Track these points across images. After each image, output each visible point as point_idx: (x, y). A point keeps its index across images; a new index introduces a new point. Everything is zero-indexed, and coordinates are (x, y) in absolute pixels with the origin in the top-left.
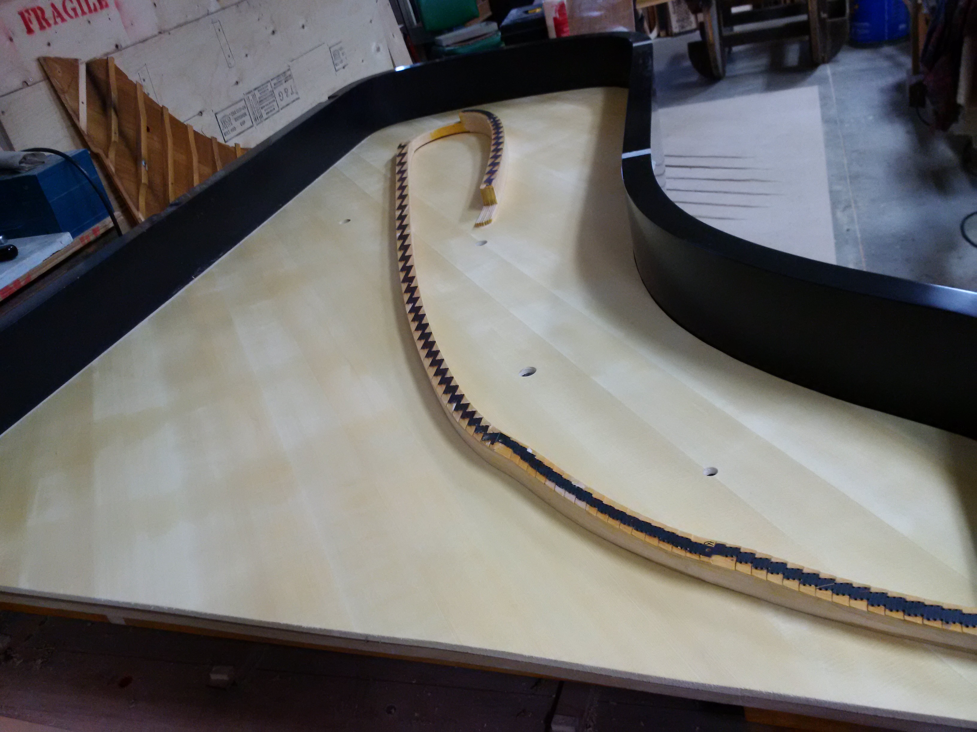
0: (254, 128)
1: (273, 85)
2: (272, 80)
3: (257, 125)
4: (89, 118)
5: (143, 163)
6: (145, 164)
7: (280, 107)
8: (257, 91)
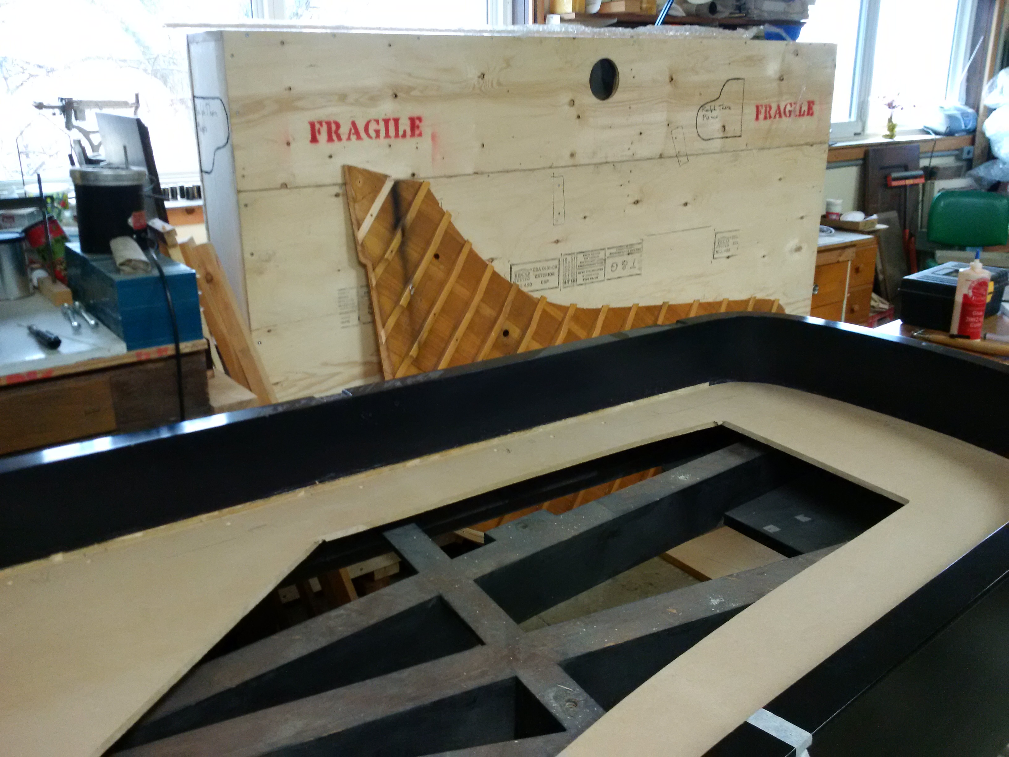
0: (558, 290)
1: (608, 254)
2: (608, 249)
3: (564, 288)
4: (371, 230)
5: (410, 287)
6: (412, 288)
7: (607, 277)
8: (582, 255)
